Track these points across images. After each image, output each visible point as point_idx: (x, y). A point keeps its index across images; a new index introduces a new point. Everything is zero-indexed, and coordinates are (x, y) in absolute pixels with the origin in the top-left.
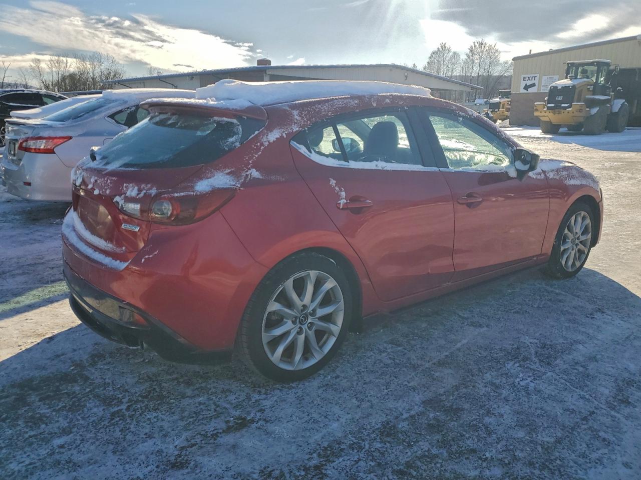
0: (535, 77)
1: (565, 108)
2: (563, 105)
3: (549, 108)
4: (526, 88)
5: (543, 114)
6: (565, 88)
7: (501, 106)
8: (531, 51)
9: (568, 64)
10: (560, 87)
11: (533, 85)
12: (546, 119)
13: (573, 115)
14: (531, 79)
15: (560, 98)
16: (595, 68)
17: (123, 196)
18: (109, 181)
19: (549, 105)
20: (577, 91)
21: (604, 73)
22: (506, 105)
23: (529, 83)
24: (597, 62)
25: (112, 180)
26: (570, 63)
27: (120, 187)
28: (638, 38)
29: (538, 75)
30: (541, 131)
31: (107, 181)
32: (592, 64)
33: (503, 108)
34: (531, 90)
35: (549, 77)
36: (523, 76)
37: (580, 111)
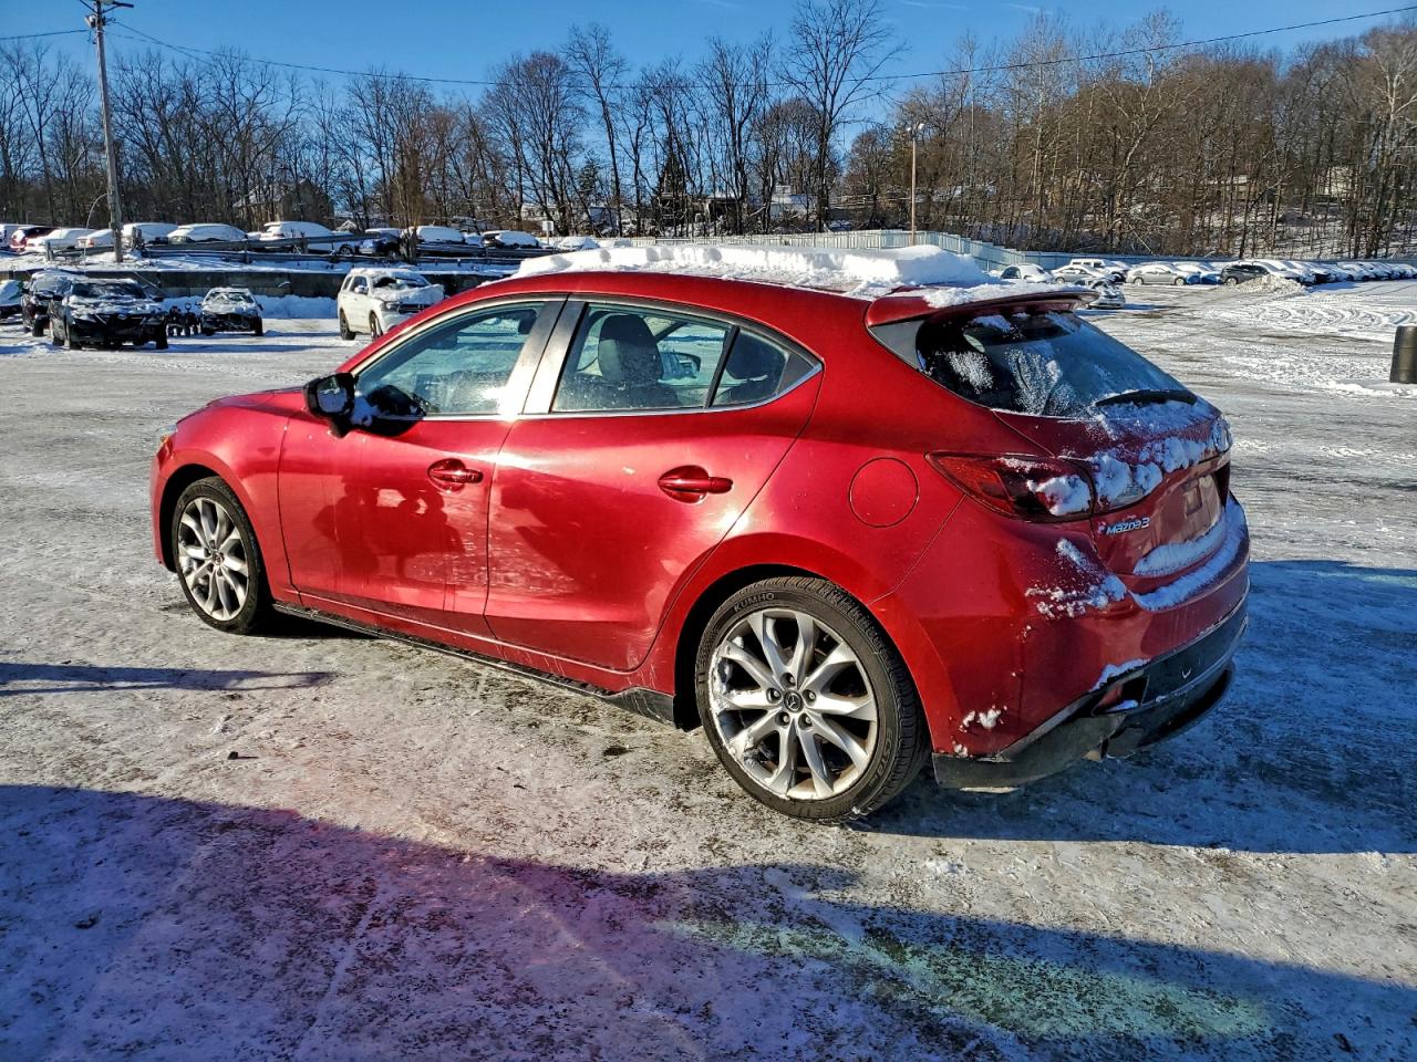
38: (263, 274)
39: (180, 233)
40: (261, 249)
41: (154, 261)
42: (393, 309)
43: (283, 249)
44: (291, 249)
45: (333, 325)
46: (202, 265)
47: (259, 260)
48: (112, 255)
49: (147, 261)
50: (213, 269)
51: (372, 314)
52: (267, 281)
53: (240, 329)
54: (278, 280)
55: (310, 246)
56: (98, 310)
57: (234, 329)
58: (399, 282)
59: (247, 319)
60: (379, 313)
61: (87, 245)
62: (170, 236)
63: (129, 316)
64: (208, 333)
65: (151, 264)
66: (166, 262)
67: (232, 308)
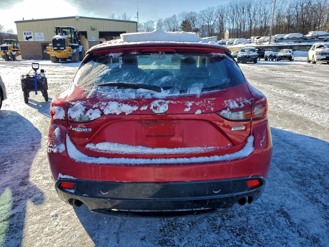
0: (31, 33)
1: (62, 50)
2: (61, 48)
3: (55, 50)
4: (27, 38)
5: (52, 53)
6: (60, 40)
7: (9, 48)
8: (23, 18)
9: (56, 27)
10: (57, 39)
11: (31, 37)
12: (54, 55)
13: (67, 53)
14: (28, 34)
15: (59, 45)
16: (69, 30)
17: (228, 109)
18: (209, 102)
19: (54, 48)
20: (66, 41)
21: (73, 34)
22: (11, 48)
23: (28, 36)
24: (70, 28)
25: (212, 100)
26: (58, 27)
27: (222, 104)
28: (76, 17)
29: (32, 32)
30: (51, 62)
31: (207, 102)
32: (67, 28)
33: (10, 50)
34: (30, 40)
35: (38, 33)
36: (24, 32)
37: (70, 51)
38: (303, 46)
39: (286, 36)
40: (306, 39)
41: (277, 43)
42: (319, 54)
43: (312, 39)
44: (314, 39)
45: (305, 59)
46: (288, 44)
47: (303, 42)
48: (268, 42)
49: (276, 43)
50: (290, 45)
51: (313, 56)
52: (304, 47)
53: (286, 59)
54: (307, 47)
55: (319, 37)
56: (243, 55)
57: (284, 59)
58: (325, 46)
59: (288, 57)
60: (315, 55)
61: (266, 40)
62: (284, 37)
63: (249, 56)
64: (278, 60)
65: (276, 44)
66: (280, 43)
67: (285, 54)
